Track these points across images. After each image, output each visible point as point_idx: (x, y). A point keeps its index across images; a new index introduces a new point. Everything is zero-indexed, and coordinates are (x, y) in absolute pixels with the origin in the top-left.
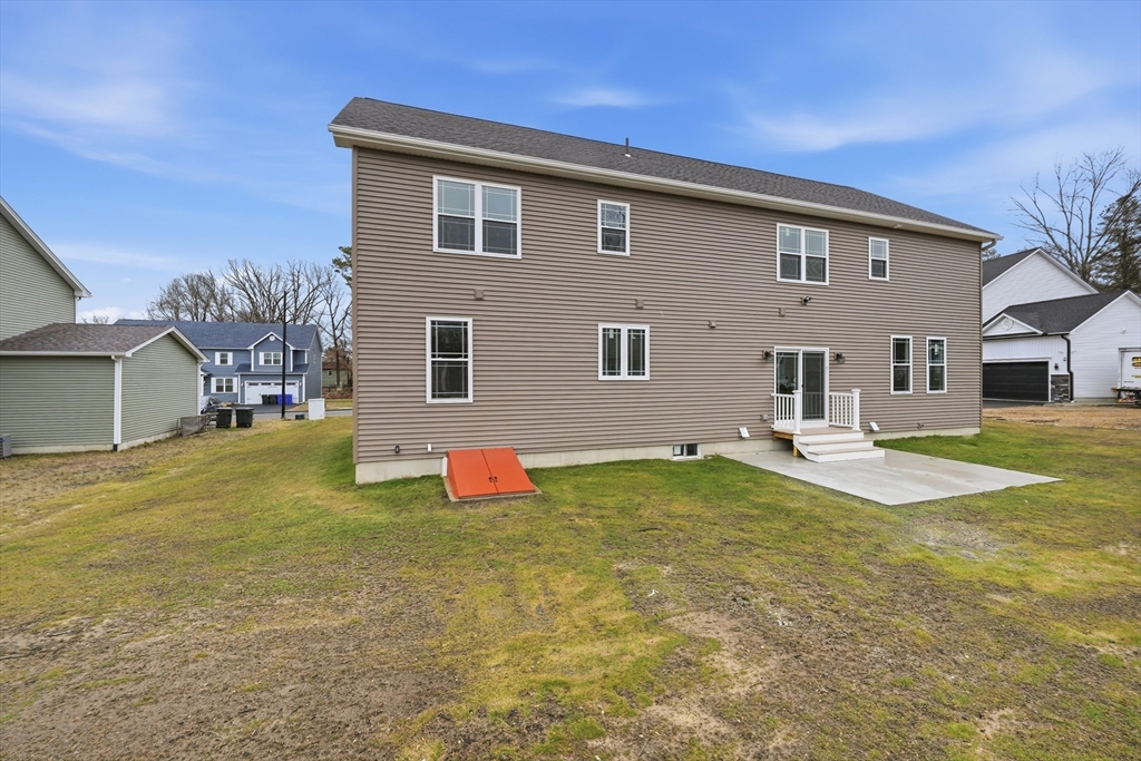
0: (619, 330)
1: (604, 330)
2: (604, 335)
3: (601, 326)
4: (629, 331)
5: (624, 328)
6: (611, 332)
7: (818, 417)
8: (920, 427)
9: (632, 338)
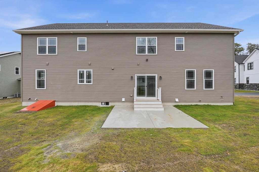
0: (84, 71)
1: (79, 71)
2: (79, 73)
3: (78, 70)
4: (87, 71)
5: (85, 71)
6: (82, 72)
7: (153, 96)
8: (200, 101)
9: (88, 73)
